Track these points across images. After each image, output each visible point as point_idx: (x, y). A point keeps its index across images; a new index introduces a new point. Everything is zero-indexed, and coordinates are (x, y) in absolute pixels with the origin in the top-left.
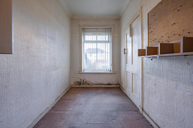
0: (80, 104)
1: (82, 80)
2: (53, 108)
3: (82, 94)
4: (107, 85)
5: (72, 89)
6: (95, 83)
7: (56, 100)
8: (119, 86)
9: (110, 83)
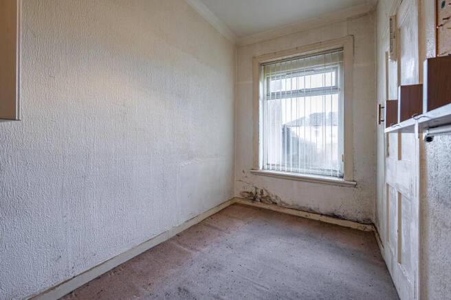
0: (230, 247)
1: (259, 191)
2: (178, 235)
3: (248, 223)
4: (326, 215)
5: (235, 207)
6: (291, 204)
7: (187, 221)
8: (369, 228)
9: (336, 214)
